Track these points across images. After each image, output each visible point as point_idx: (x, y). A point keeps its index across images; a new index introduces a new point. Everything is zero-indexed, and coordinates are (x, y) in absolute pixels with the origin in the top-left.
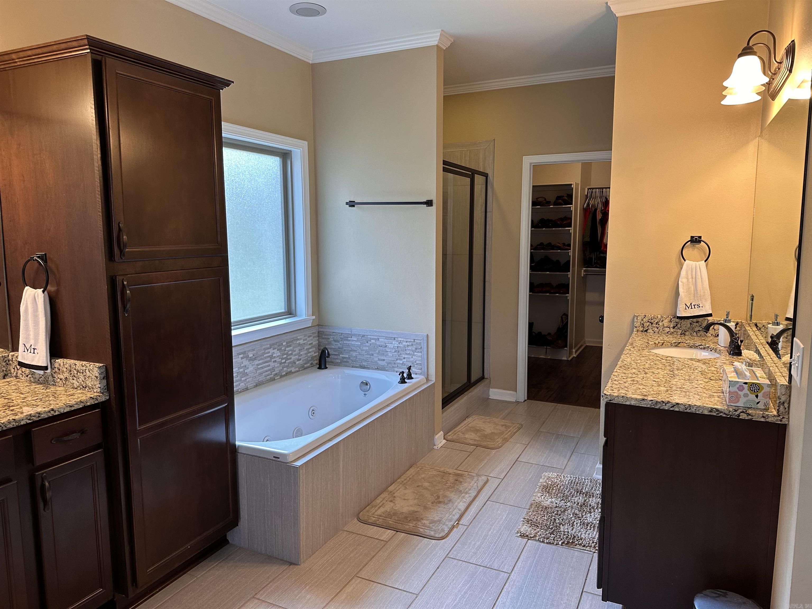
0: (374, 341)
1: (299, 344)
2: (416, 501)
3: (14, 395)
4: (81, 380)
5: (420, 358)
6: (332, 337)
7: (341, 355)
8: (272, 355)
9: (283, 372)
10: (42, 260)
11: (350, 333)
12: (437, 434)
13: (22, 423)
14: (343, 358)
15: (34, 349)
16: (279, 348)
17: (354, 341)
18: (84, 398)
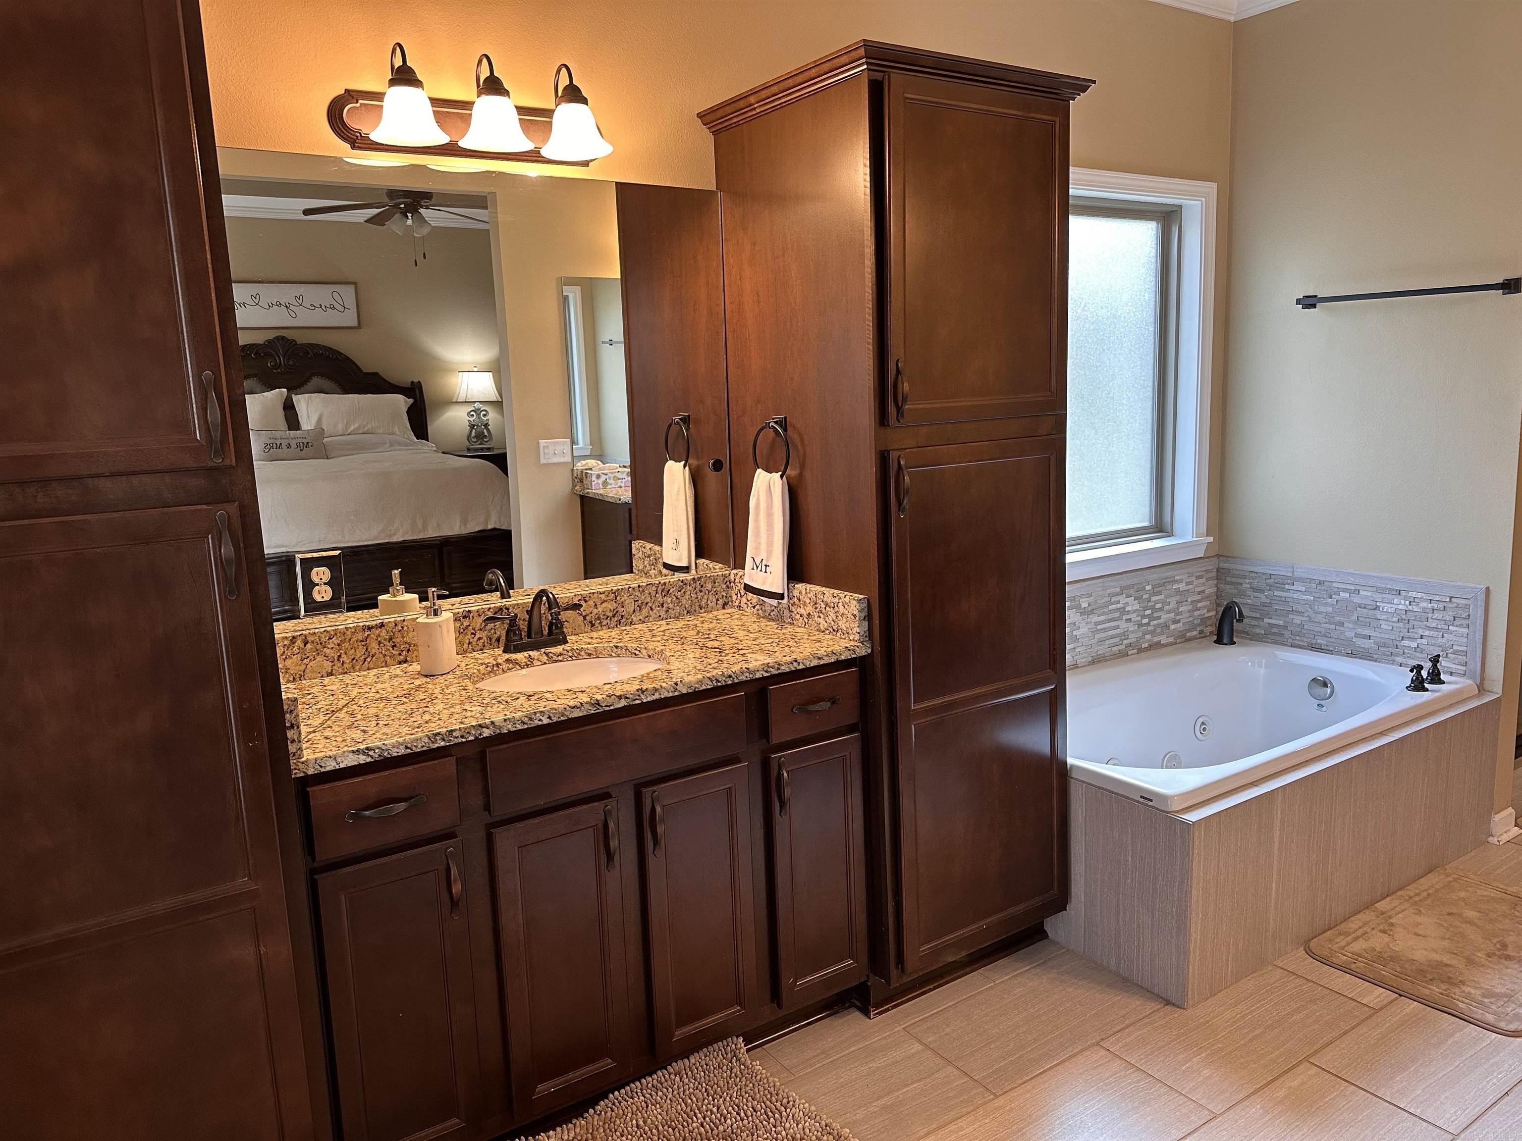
0: (1348, 595)
1: (1178, 591)
2: (1446, 943)
3: (741, 634)
4: (831, 619)
5: (1465, 640)
6: (1247, 581)
7: (1266, 620)
8: (1124, 608)
9: (1144, 642)
10: (781, 426)
11: (1290, 574)
12: (1499, 812)
13: (758, 675)
14: (1272, 625)
15: (766, 566)
16: (1137, 594)
17: (1298, 593)
18: (836, 648)
